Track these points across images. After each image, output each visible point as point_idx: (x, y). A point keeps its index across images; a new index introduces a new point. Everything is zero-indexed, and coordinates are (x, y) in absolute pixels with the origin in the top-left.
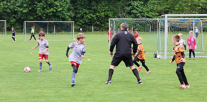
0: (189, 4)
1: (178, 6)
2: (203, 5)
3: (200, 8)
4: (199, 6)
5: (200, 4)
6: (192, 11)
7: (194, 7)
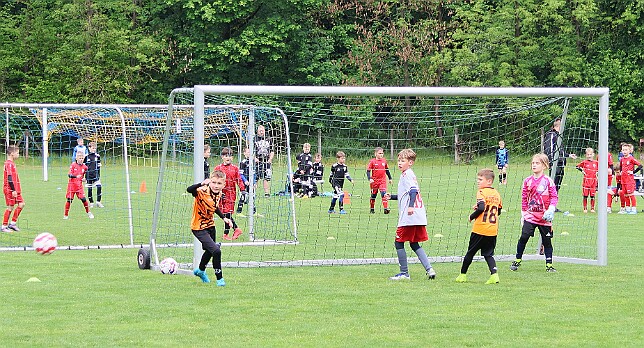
0: (100, 54)
1: (57, 59)
2: (148, 57)
3: (138, 67)
4: (135, 62)
5: (138, 56)
6: (108, 79)
7: (115, 66)
